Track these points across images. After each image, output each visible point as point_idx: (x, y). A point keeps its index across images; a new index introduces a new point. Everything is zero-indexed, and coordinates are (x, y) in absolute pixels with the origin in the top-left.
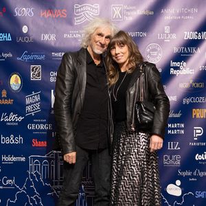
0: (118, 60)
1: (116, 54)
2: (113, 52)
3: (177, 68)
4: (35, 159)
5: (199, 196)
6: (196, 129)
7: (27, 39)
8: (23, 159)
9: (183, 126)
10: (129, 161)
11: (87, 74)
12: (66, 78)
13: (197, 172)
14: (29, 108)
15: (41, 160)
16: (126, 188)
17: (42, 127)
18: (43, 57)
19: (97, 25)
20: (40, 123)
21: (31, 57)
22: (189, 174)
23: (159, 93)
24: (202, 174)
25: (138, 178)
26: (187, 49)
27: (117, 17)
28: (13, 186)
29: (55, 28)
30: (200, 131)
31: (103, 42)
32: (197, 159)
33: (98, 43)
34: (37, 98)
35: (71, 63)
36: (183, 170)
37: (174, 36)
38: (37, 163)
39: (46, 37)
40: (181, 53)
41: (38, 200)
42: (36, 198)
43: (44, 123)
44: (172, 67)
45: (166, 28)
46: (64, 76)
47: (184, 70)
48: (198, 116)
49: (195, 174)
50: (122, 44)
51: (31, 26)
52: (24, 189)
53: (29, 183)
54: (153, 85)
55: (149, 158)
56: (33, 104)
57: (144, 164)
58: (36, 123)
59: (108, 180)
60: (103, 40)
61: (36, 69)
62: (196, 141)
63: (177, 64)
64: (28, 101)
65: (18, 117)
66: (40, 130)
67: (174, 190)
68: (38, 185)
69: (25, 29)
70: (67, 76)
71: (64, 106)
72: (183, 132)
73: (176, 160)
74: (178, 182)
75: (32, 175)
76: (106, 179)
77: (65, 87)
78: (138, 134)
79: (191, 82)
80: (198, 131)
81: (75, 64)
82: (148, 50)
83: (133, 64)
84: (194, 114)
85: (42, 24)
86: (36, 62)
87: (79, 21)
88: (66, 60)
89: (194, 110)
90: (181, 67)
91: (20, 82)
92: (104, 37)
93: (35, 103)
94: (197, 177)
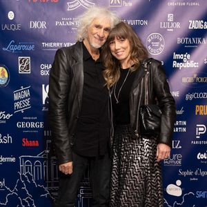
0: (118, 55)
1: (116, 50)
2: (112, 47)
3: (180, 61)
4: (26, 159)
5: (200, 196)
6: (198, 127)
7: (13, 27)
8: (13, 160)
9: (185, 123)
10: (131, 170)
11: (84, 72)
12: (61, 79)
13: (199, 172)
14: (17, 105)
15: (33, 160)
16: (128, 198)
17: (32, 125)
18: (31, 48)
19: (94, 15)
20: (30, 121)
21: (19, 48)
22: (191, 173)
23: (165, 95)
24: (203, 174)
25: (141, 188)
26: (192, 40)
27: (115, 3)
28: (4, 187)
29: (44, 14)
30: (202, 129)
31: (101, 35)
32: (199, 158)
33: (96, 36)
34: (27, 94)
35: (66, 60)
36: (184, 170)
37: (178, 25)
38: (28, 163)
39: (36, 25)
40: (185, 44)
41: (31, 202)
42: (28, 200)
43: (35, 121)
44: (175, 60)
45: (169, 15)
46: (58, 76)
47: (188, 63)
48: (201, 113)
49: (196, 173)
50: (123, 38)
51: (18, 12)
52: (15, 191)
53: (20, 185)
54: (159, 87)
55: (153, 166)
56: (22, 99)
57: (148, 173)
58: (26, 121)
59: (107, 187)
60: (101, 32)
61: (25, 61)
62: (198, 140)
63: (180, 56)
64: (16, 97)
65: (6, 114)
66: (30, 129)
67: (174, 190)
68: (30, 186)
69: (11, 16)
70: (61, 76)
71: (59, 111)
72: (185, 130)
73: (176, 160)
74: (179, 182)
75: (23, 176)
76: (105, 186)
77: (59, 90)
78: (142, 140)
79: (195, 76)
80: (200, 129)
81: (70, 62)
82: (150, 41)
83: (136, 61)
84: (197, 111)
85: (30, 9)
86: (24, 53)
87: (72, 6)
88: (59, 57)
89: (197, 106)
90: (185, 60)
91: (6, 76)
92: (102, 30)
93: (24, 99)
94: (199, 177)
